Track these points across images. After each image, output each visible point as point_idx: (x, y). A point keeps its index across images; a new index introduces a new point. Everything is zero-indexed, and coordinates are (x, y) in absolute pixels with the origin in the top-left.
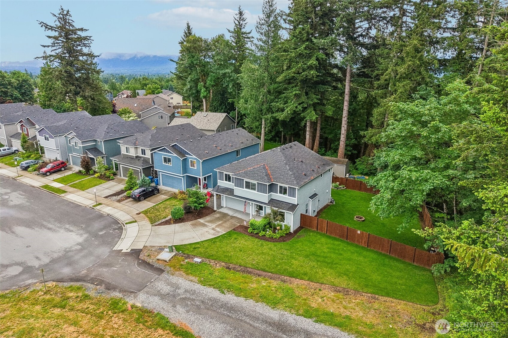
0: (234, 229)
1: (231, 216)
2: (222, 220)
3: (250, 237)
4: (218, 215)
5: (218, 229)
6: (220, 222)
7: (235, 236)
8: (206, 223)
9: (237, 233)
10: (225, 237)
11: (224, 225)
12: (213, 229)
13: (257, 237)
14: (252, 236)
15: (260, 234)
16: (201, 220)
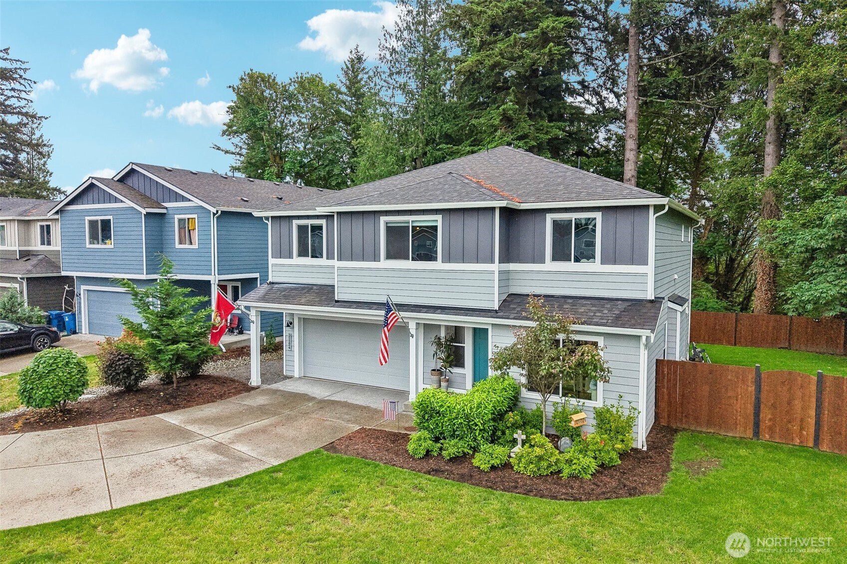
0: (331, 447)
1: (322, 401)
2: (275, 414)
3: (424, 480)
4: (260, 400)
5: (242, 448)
6: (266, 422)
7: (336, 475)
8: (189, 427)
9: (349, 462)
10: (276, 481)
11: (280, 430)
12: (218, 448)
13: (462, 478)
14: (436, 472)
15: (480, 461)
16: (173, 418)
